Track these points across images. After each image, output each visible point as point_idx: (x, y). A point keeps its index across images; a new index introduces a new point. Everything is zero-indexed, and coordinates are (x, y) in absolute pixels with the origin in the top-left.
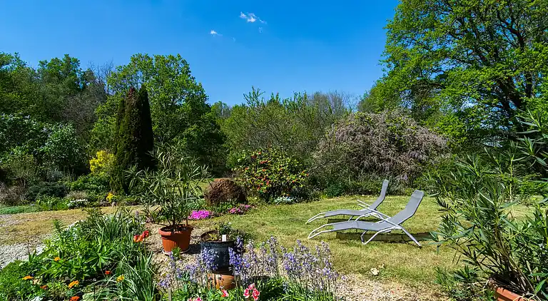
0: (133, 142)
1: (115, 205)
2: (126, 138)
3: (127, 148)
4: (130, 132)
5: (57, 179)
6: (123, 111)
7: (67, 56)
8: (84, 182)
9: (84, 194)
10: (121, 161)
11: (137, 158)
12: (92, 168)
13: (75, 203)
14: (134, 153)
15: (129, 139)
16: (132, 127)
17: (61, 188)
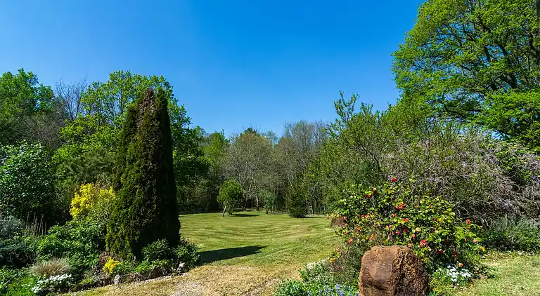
0: (150, 172)
1: (121, 281)
2: (139, 165)
3: (142, 182)
4: (147, 156)
5: (11, 232)
6: (133, 125)
7: (21, 71)
8: (62, 237)
9: (64, 263)
10: (131, 203)
11: (155, 198)
12: (74, 212)
13: (48, 285)
14: (150, 190)
15: (145, 167)
16: (150, 148)
17: (18, 251)
